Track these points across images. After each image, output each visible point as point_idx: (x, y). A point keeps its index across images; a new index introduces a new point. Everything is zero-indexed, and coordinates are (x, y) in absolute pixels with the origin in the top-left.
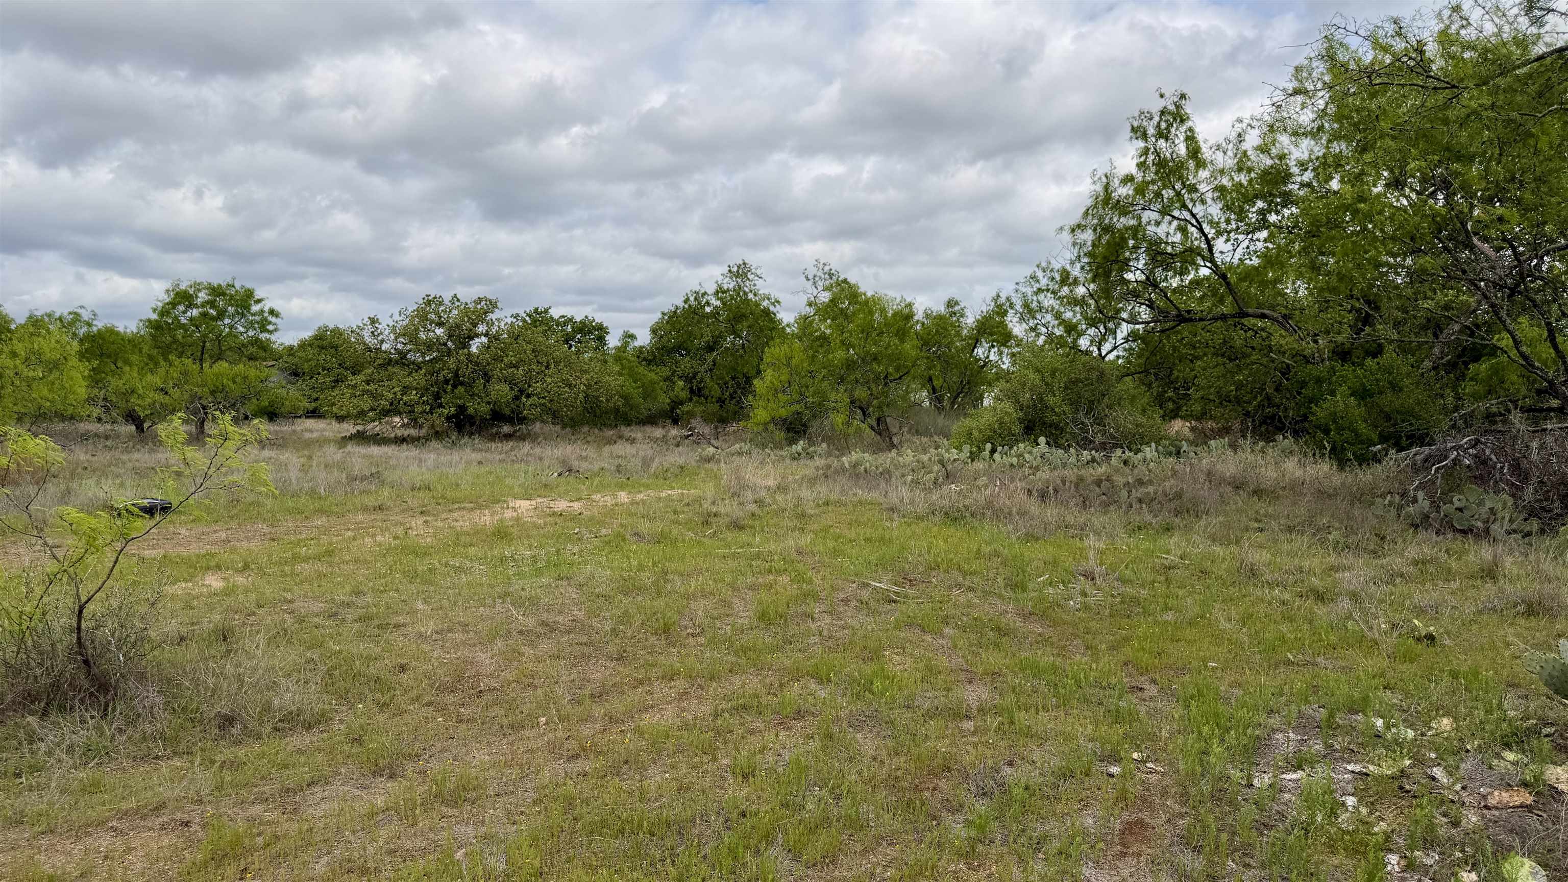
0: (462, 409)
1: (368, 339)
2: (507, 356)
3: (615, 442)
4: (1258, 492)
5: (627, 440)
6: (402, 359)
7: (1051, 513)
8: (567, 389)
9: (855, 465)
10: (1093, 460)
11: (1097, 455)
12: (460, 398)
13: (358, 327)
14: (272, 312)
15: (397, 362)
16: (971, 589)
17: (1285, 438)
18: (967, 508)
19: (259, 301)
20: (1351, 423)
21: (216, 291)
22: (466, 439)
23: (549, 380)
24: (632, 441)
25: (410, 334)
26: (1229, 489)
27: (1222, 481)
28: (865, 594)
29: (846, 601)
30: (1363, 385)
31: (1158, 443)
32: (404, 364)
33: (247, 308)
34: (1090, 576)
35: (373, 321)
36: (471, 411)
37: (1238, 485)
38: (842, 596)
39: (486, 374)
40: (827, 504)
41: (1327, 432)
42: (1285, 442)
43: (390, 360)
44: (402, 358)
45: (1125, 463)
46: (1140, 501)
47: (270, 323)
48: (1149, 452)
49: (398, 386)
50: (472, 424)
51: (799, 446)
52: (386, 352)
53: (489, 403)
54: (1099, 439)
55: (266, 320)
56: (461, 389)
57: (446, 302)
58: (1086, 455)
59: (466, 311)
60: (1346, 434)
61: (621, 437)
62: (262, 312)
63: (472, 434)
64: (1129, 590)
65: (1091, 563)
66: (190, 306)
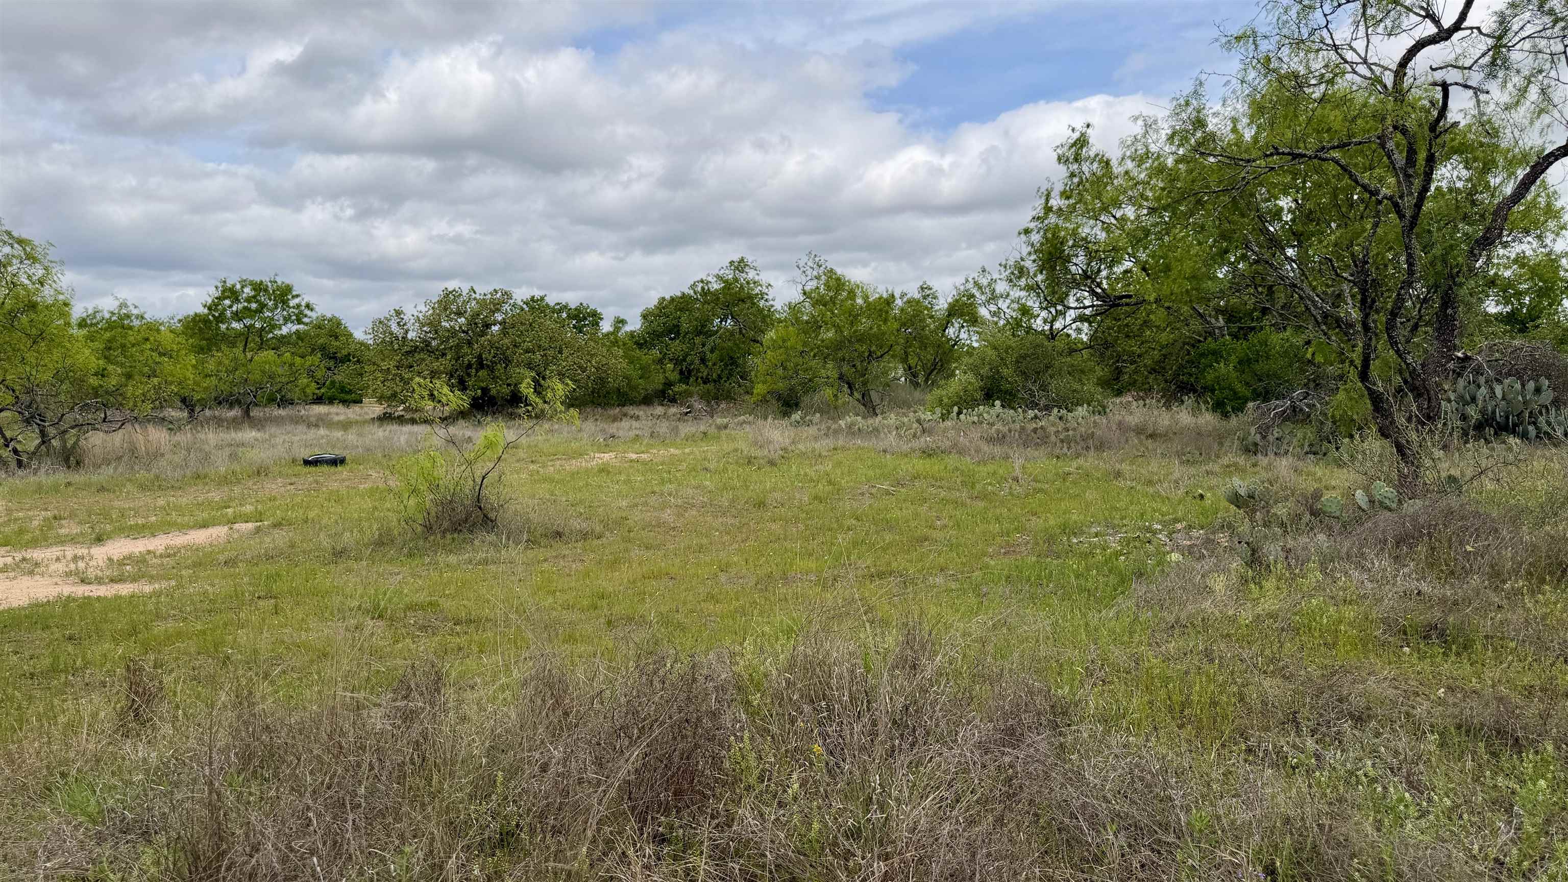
0: (485, 390)
1: (394, 328)
2: (524, 342)
3: (621, 419)
4: (1152, 436)
5: (632, 417)
6: (425, 347)
7: (997, 450)
8: (579, 371)
9: (850, 427)
10: (1036, 417)
11: (1039, 414)
12: (483, 382)
13: (386, 318)
14: (308, 306)
15: (422, 350)
16: (940, 487)
17: (1189, 397)
18: (938, 448)
19: (297, 296)
20: (1230, 385)
21: (259, 287)
22: (489, 418)
23: (564, 364)
24: (638, 418)
25: (433, 324)
26: (1132, 434)
27: (1129, 429)
28: (874, 491)
29: (863, 494)
30: (1247, 355)
31: (1089, 405)
32: (428, 351)
33: (285, 302)
34: (1016, 479)
35: (398, 313)
36: (493, 392)
37: (1139, 431)
38: (859, 491)
39: (506, 358)
40: (835, 449)
41: (1213, 391)
42: (1189, 400)
43: (417, 347)
44: (427, 346)
45: (1061, 418)
46: (1062, 441)
47: (306, 316)
48: (1081, 411)
49: (427, 370)
50: (494, 405)
51: (796, 416)
52: (412, 340)
53: (509, 385)
54: (1043, 402)
55: (301, 312)
56: (483, 373)
57: (464, 294)
58: (1031, 413)
59: (482, 303)
60: (1226, 392)
61: (625, 415)
62: (299, 306)
63: (494, 413)
64: (1039, 485)
65: (1018, 472)
66: (237, 300)
